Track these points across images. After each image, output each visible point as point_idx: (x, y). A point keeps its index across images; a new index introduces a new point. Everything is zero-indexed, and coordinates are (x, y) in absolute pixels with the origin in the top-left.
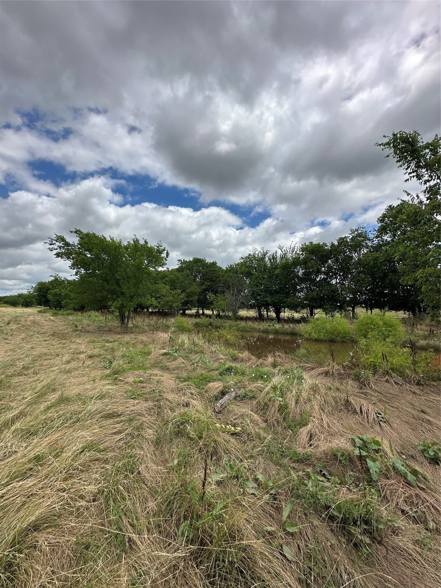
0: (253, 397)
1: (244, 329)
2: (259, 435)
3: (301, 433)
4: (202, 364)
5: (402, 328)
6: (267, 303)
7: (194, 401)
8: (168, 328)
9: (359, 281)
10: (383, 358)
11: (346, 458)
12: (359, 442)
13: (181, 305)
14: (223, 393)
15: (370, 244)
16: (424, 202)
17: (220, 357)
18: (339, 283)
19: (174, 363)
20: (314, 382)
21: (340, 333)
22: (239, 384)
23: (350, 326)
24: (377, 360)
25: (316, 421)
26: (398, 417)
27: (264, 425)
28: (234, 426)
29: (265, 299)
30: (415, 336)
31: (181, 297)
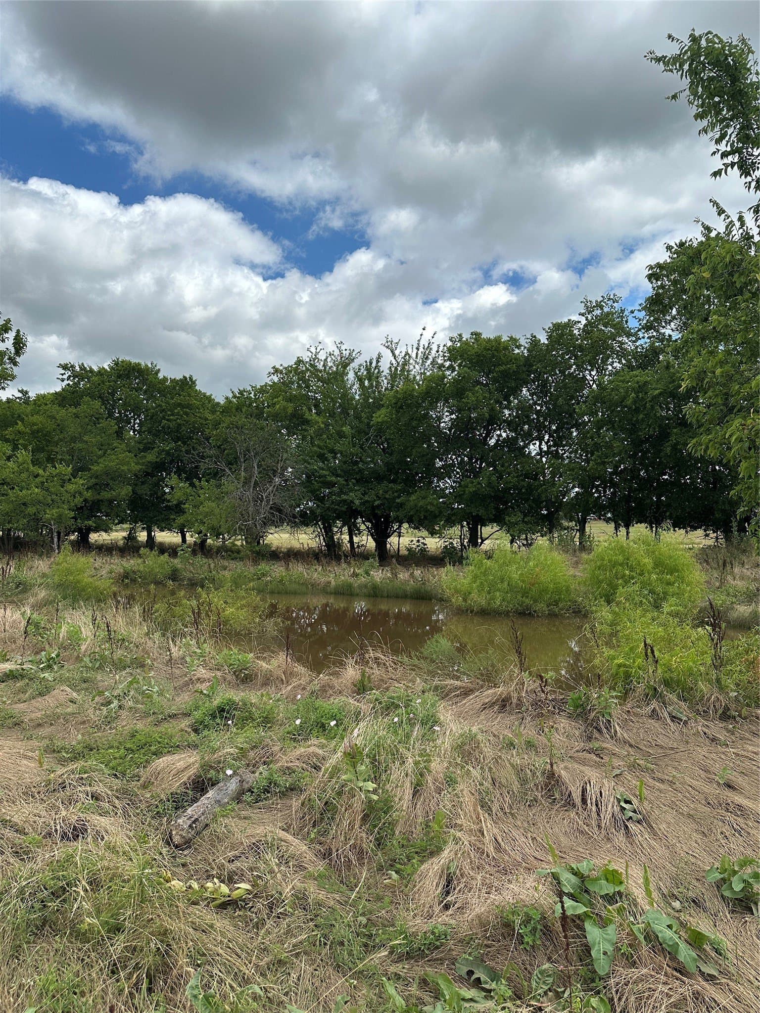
0: (293, 789)
1: (281, 587)
2: (305, 898)
3: (423, 876)
4: (137, 702)
5: (697, 575)
6: (350, 508)
7: (102, 819)
8: (25, 591)
9: (597, 447)
10: (646, 655)
11: (534, 929)
12: (569, 881)
13: (72, 514)
14: (200, 786)
15: (629, 346)
16: (752, 237)
17: (199, 675)
18: (547, 453)
19: (39, 702)
20: (466, 729)
21: (545, 590)
22: (252, 754)
23: (572, 572)
24: (634, 662)
25: (465, 838)
26: (672, 806)
27: (321, 866)
28: (230, 880)
29: (344, 497)
30: (728, 595)
31: (71, 487)
